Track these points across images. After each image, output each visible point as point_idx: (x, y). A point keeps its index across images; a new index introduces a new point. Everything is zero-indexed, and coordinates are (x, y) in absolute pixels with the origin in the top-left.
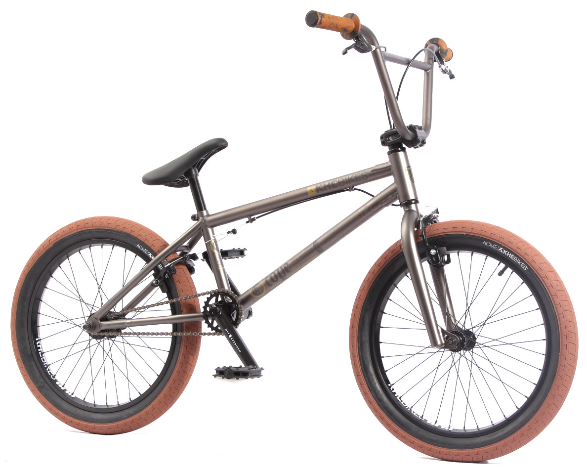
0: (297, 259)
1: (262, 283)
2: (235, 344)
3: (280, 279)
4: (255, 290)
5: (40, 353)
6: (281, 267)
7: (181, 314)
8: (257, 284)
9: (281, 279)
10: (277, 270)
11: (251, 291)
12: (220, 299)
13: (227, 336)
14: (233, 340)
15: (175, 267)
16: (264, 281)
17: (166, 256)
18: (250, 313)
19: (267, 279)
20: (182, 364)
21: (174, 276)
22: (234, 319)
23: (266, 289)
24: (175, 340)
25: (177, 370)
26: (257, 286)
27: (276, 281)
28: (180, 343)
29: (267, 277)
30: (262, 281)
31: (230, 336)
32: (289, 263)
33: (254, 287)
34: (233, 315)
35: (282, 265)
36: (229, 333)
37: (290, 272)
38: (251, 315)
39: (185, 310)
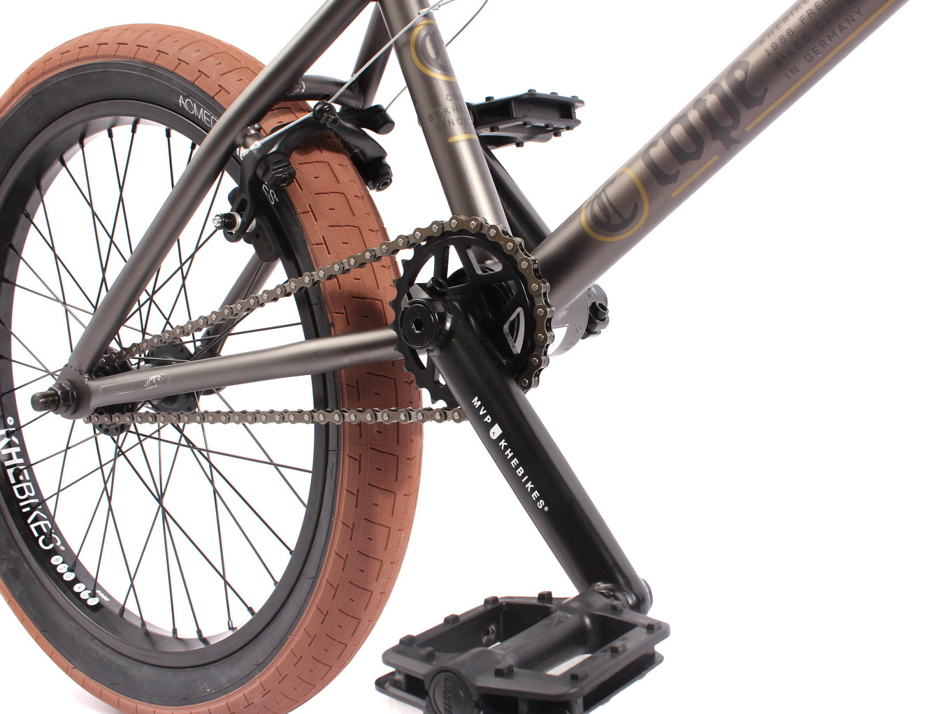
0: (791, 33)
1: (631, 174)
2: (520, 471)
3: (713, 146)
4: (604, 210)
5: (10, 472)
6: (713, 87)
7: (328, 335)
8: (611, 182)
9: (718, 144)
10: (698, 102)
11: (583, 218)
12: (455, 263)
13: (483, 430)
14: (509, 453)
15: (296, 158)
16: (640, 165)
17: (254, 112)
18: (596, 315)
19: (655, 153)
20: (351, 528)
21: (293, 190)
22: (518, 347)
23: (651, 199)
24: (324, 437)
25: (335, 548)
26: (612, 192)
27: (697, 155)
28: (338, 449)
29: (653, 144)
30: (629, 164)
31: (496, 431)
32: (753, 60)
33: (597, 196)
34: (514, 329)
35: (720, 78)
36: (488, 419)
37: (759, 101)
38: (604, 320)
39: (338, 320)
